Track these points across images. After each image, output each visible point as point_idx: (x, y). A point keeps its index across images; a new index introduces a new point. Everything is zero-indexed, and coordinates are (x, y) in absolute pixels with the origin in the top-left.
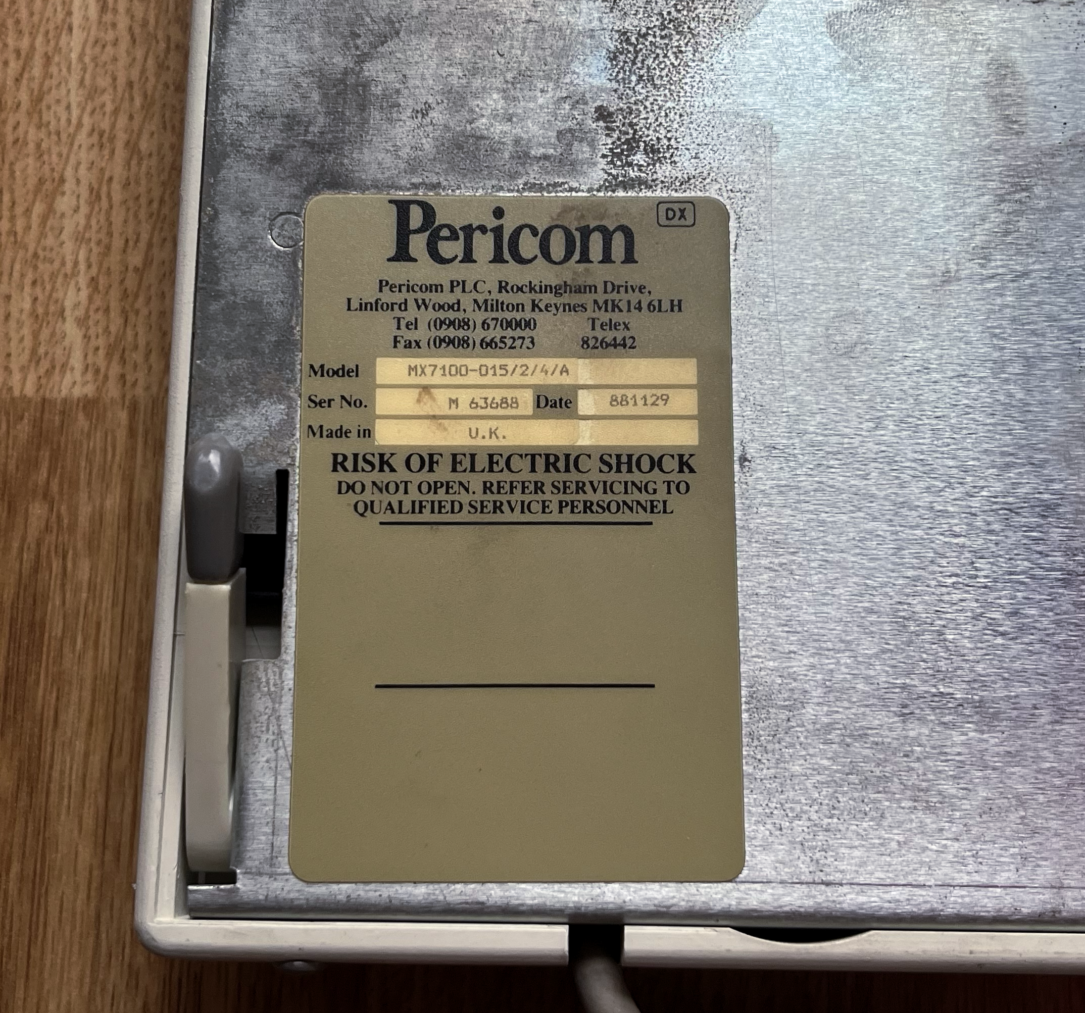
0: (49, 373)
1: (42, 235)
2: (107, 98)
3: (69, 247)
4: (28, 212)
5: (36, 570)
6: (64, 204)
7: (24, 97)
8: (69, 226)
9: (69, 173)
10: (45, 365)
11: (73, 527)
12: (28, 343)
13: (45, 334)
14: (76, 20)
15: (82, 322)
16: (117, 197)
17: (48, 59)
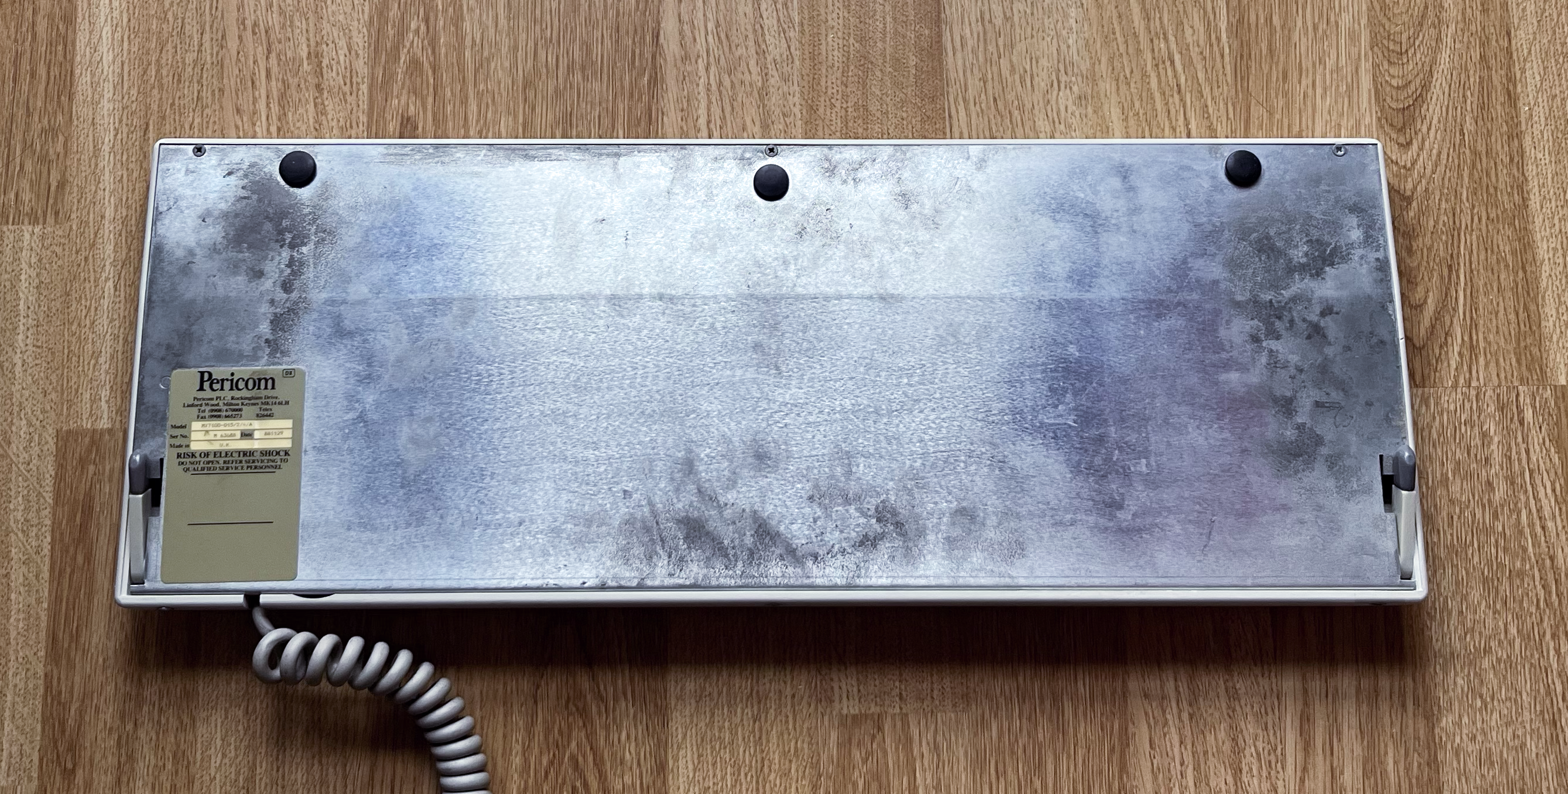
0: (96, 420)
1: (94, 371)
2: (117, 322)
3: (103, 375)
4: (89, 364)
5: (91, 488)
6: (102, 360)
7: (88, 322)
8: (103, 367)
9: (103, 350)
10: (94, 418)
11: (103, 474)
12: (89, 410)
13: (95, 406)
14: (106, 295)
15: (107, 402)
16: (120, 357)
17: (96, 309)
